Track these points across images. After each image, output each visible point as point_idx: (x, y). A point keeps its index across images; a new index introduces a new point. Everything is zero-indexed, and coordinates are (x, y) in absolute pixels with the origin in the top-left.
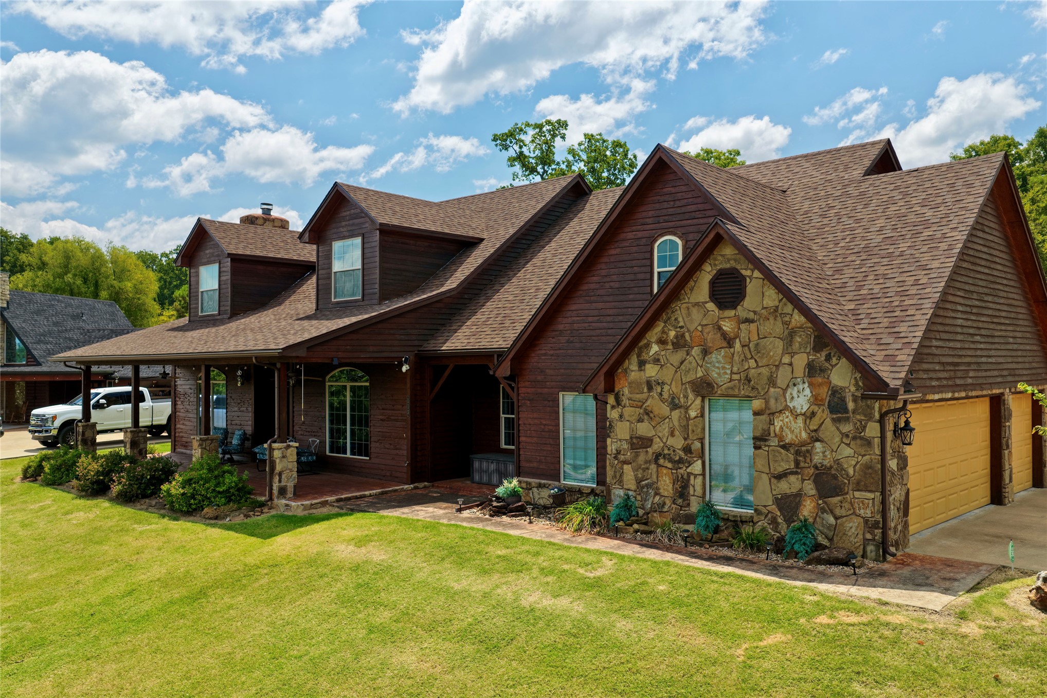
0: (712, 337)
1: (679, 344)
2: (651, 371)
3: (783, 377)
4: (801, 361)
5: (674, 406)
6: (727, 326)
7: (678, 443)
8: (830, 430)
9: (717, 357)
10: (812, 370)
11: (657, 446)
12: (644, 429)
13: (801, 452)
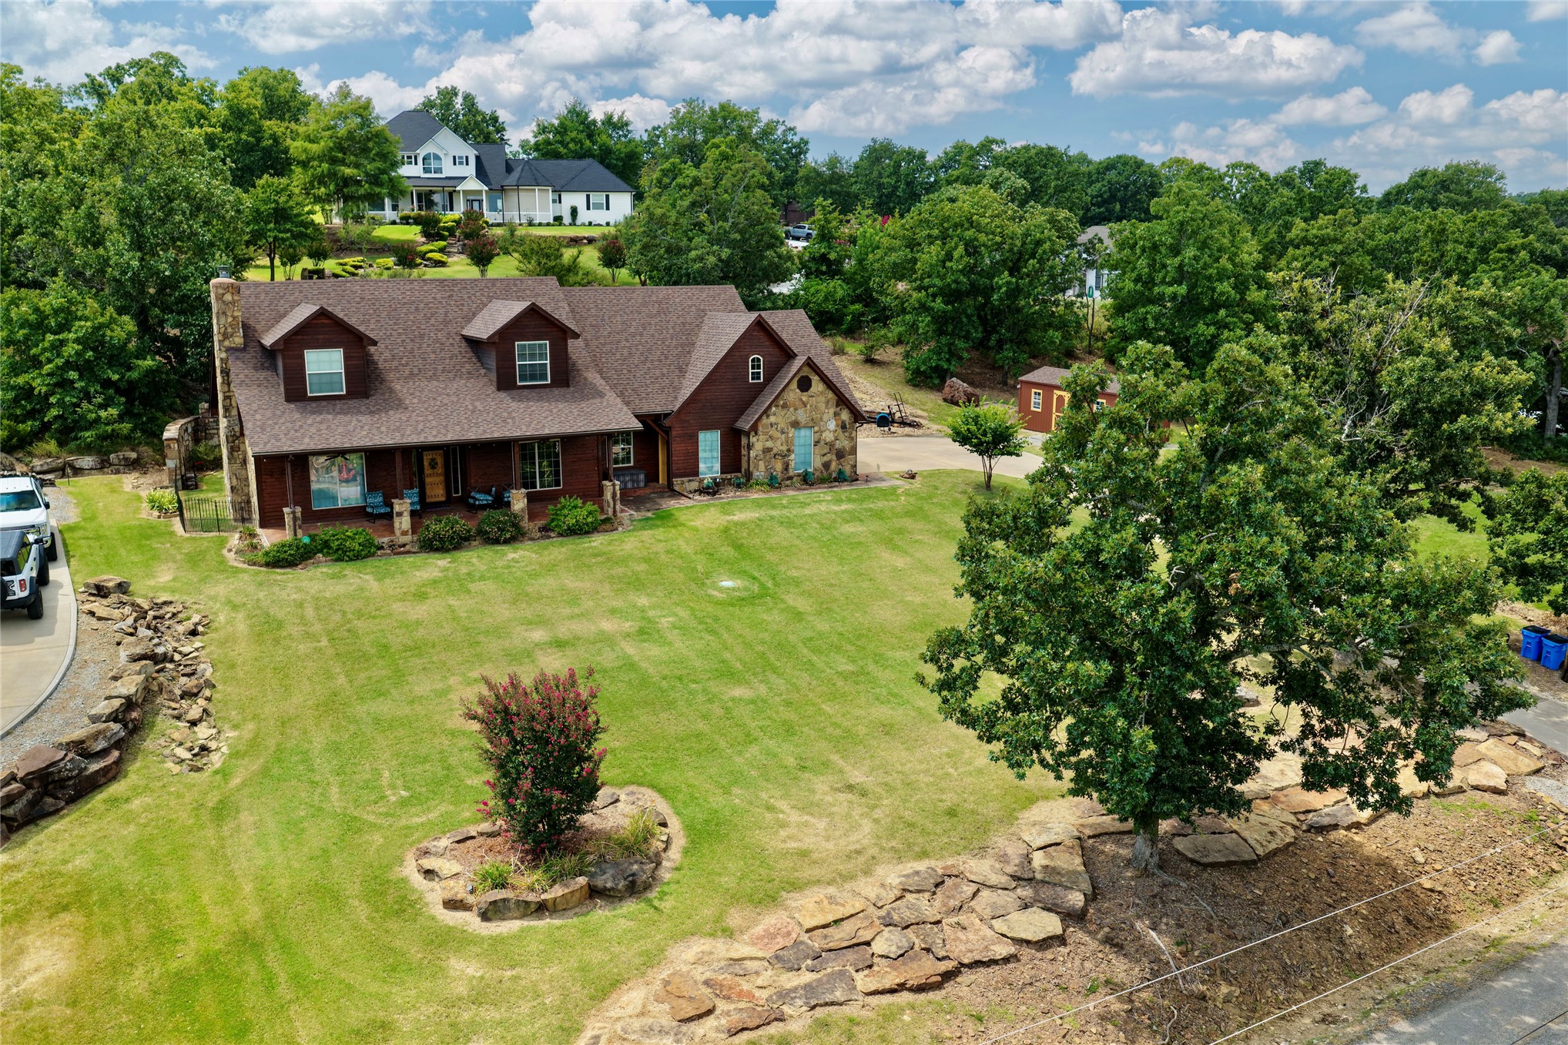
0: (798, 403)
1: (785, 406)
2: (772, 419)
3: (825, 417)
4: (832, 411)
5: (783, 432)
6: (804, 399)
7: (784, 448)
8: (842, 436)
9: (801, 412)
10: (836, 414)
11: (775, 451)
12: (769, 444)
13: (831, 445)
